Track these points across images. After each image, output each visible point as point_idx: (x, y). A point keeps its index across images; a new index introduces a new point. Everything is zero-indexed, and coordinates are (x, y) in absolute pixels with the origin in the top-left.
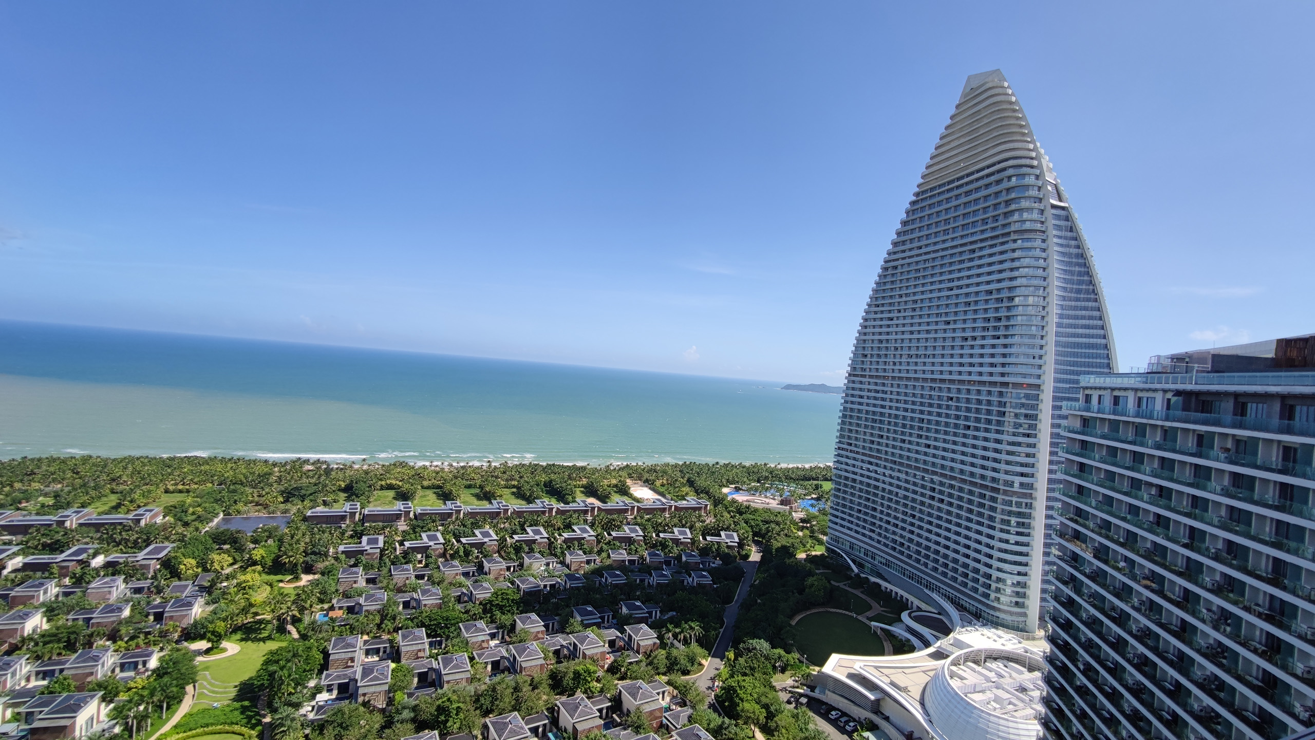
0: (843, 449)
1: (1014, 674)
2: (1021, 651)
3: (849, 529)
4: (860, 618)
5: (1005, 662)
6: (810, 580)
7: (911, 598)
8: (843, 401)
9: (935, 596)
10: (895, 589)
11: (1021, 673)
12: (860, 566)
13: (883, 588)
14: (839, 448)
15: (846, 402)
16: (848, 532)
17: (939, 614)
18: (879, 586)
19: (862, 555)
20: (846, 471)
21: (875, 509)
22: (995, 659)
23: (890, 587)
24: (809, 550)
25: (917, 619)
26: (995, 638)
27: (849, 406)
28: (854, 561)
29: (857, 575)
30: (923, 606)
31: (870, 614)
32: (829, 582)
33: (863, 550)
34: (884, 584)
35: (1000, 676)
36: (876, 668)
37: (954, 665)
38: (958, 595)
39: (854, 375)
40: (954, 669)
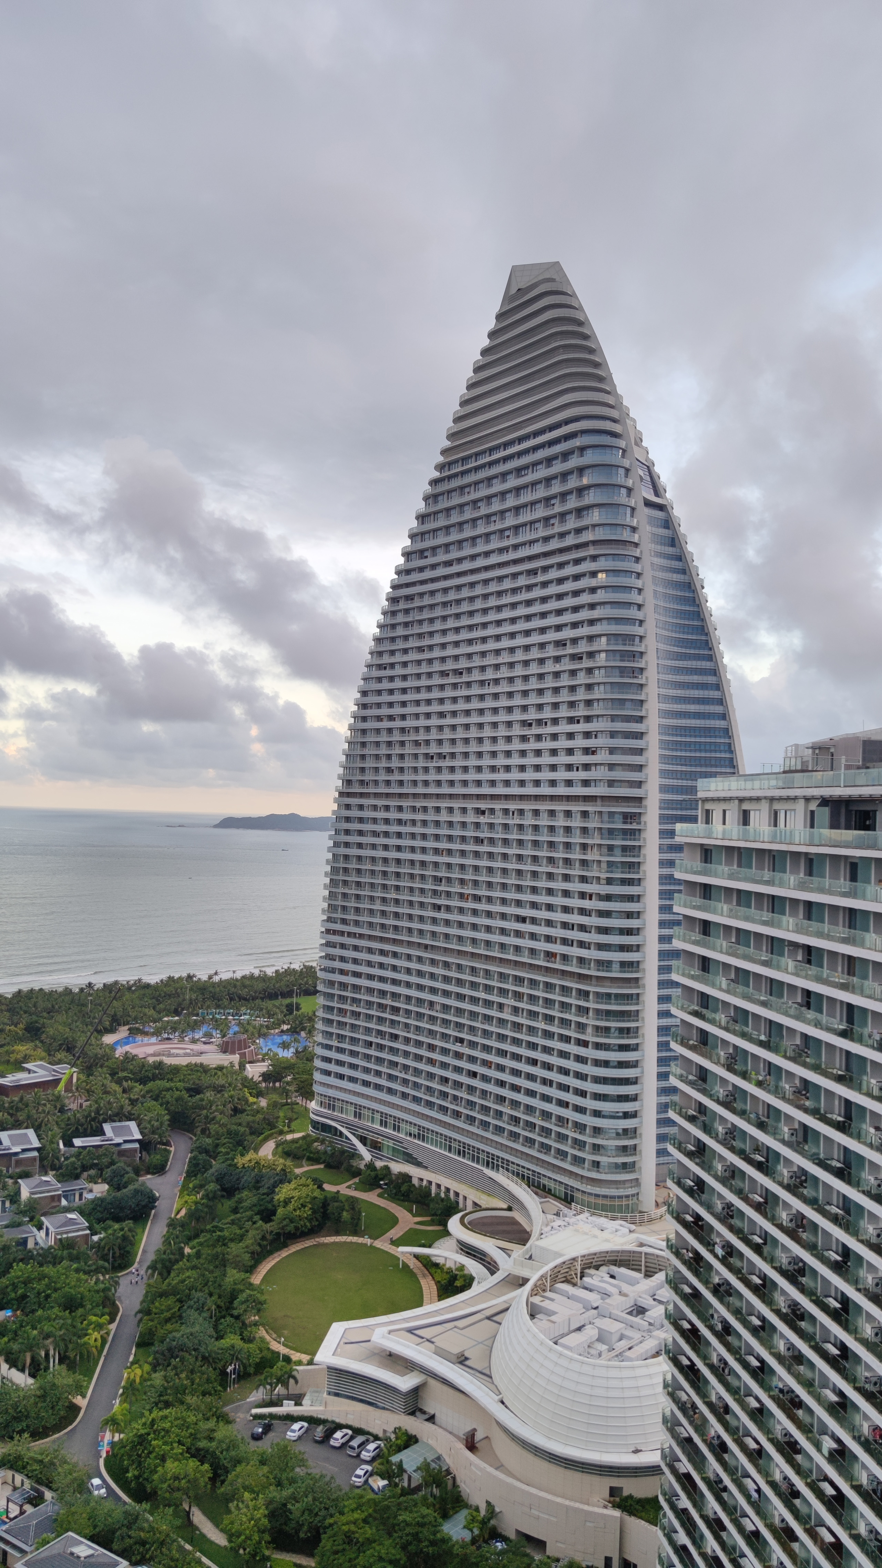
0: (335, 932)
1: (626, 1288)
2: (632, 1247)
3: (352, 1079)
4: (378, 1244)
5: (615, 1269)
6: (284, 1192)
7: (463, 1189)
8: (331, 843)
9: (501, 1178)
10: (435, 1178)
11: (632, 1283)
12: (375, 1146)
13: (415, 1181)
14: (328, 931)
15: (336, 844)
16: (351, 1086)
17: (510, 1209)
18: (407, 1178)
19: (377, 1126)
20: (342, 972)
21: (395, 1037)
22: (597, 1268)
23: (426, 1175)
24: (281, 1133)
25: (473, 1227)
26: (597, 1232)
27: (343, 851)
28: (363, 1140)
29: (371, 1166)
30: (485, 1201)
31: (396, 1233)
32: (320, 1187)
33: (377, 1116)
34: (415, 1172)
35: (606, 1295)
36: (410, 1331)
37: (534, 1292)
38: (538, 1169)
39: (349, 795)
40: (536, 1300)
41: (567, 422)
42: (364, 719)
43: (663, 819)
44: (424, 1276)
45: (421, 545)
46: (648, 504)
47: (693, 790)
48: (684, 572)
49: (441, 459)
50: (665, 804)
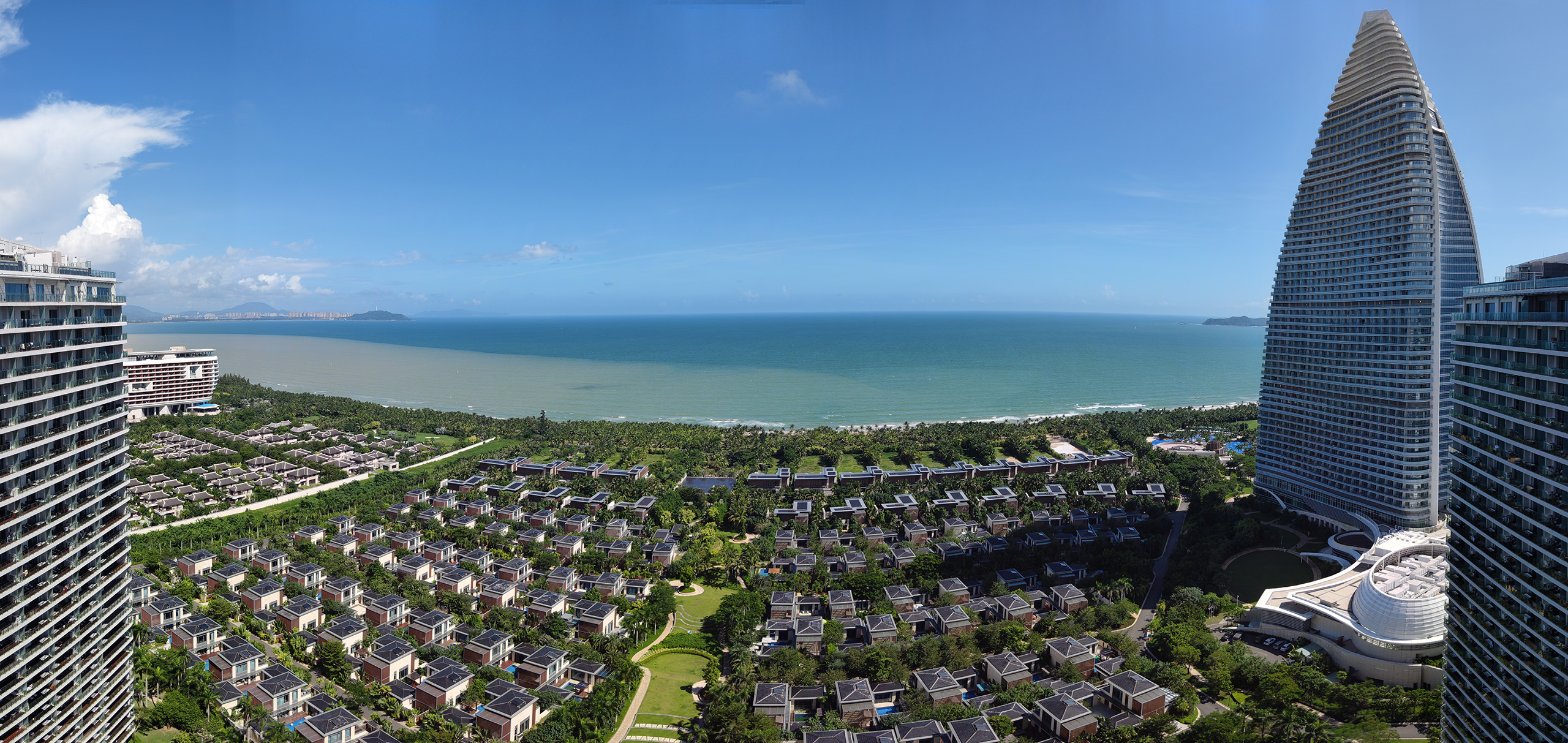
0: (1268, 385)
1: (1423, 564)
2: (1428, 543)
3: (1277, 466)
4: (1290, 551)
5: (1416, 556)
6: (1240, 524)
7: (1336, 523)
8: (1267, 333)
9: (1357, 516)
10: (1320, 517)
11: (1428, 561)
12: (1288, 501)
13: (1310, 519)
14: (1265, 384)
15: (1270, 334)
16: (1276, 469)
17: (1361, 531)
18: (1306, 517)
19: (1290, 491)
20: (1272, 407)
21: (1300, 443)
22: (1408, 556)
23: (1315, 516)
24: (1237, 494)
25: (1341, 541)
26: (1408, 538)
27: (1273, 337)
28: (1282, 498)
29: (1286, 511)
30: (1347, 527)
31: (1299, 545)
32: (1259, 522)
33: (1290, 485)
34: (1310, 515)
35: (1413, 568)
36: (1307, 593)
37: (1376, 571)
38: (1377, 509)
39: (1278, 305)
40: (1377, 574)
41: (1392, 89)
42: (1286, 259)
43: (1443, 311)
44: (1314, 567)
45: (1317, 158)
46: (1435, 132)
47: (1461, 293)
48: (1453, 170)
49: (1328, 110)
50: (1444, 303)
